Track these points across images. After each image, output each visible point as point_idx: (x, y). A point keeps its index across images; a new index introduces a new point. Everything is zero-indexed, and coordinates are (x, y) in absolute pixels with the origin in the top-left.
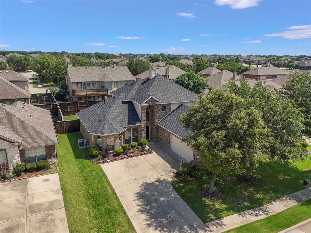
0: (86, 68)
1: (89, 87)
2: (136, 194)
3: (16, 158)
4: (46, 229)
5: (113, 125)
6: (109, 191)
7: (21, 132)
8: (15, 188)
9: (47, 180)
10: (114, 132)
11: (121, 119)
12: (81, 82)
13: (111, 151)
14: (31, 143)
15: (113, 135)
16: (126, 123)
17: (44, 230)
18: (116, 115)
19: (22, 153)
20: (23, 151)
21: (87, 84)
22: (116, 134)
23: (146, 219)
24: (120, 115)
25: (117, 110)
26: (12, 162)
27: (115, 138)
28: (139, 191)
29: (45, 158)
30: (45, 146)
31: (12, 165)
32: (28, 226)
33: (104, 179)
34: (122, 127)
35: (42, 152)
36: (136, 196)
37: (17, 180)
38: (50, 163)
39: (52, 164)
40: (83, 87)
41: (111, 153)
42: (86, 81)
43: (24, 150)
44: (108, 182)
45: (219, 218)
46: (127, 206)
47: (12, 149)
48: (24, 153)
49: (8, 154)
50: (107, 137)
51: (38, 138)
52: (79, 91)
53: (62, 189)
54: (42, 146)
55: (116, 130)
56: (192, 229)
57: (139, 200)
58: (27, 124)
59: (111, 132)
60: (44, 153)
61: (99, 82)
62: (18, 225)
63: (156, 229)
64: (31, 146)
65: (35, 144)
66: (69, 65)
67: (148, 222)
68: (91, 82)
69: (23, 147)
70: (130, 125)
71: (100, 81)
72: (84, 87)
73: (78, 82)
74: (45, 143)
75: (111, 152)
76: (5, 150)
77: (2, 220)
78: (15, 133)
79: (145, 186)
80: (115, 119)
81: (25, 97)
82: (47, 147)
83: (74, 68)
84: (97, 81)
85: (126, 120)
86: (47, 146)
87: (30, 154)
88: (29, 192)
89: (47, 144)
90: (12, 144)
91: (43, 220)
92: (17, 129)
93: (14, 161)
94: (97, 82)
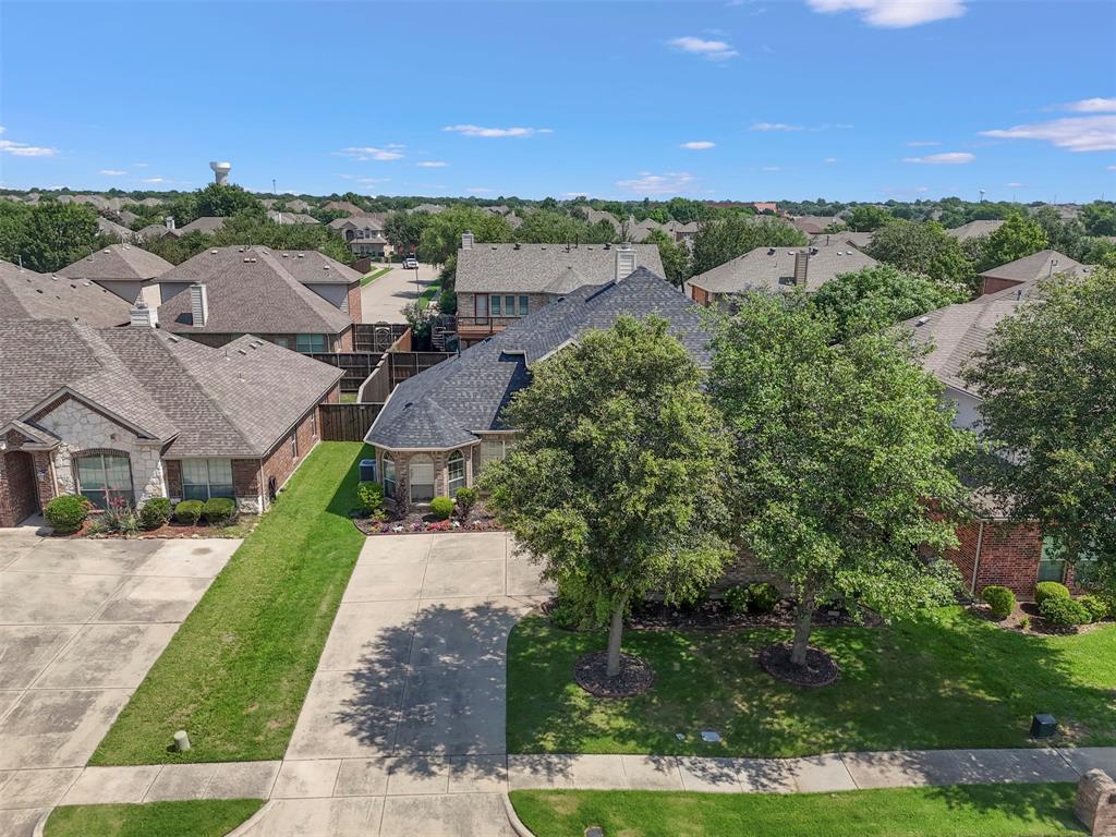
0: (517, 248)
1: (510, 310)
2: (387, 630)
3: (154, 480)
4: (100, 662)
5: (437, 423)
6: (324, 608)
7: (182, 415)
8: (122, 556)
9: (205, 551)
10: (429, 445)
11: (474, 408)
12: (487, 294)
13: (421, 504)
14: (196, 447)
15: (429, 453)
16: (482, 424)
17: (95, 661)
18: (465, 394)
19: (174, 470)
20: (176, 467)
21: (503, 300)
22: (439, 453)
23: (351, 701)
24: (475, 395)
25: (473, 378)
26: (144, 491)
27: (435, 463)
28: (399, 625)
29: (231, 495)
30: (232, 460)
31: (143, 498)
32: (71, 645)
33: (339, 576)
34: (465, 434)
35: (224, 477)
36: (380, 636)
37: (141, 538)
38: (245, 511)
39: (247, 514)
40: (490, 309)
41: (420, 510)
42: (502, 290)
43: (179, 462)
44: (343, 585)
45: (570, 753)
46: (332, 655)
47: (144, 456)
48: (180, 471)
49: (135, 467)
50: (407, 457)
51: (218, 436)
52: (479, 321)
53: (218, 578)
54: (224, 459)
55: (439, 438)
56: (453, 758)
57: (378, 648)
58: (206, 396)
59: (419, 443)
60: (229, 480)
61: (542, 294)
62: (55, 637)
63: (353, 734)
64: (193, 453)
65: (205, 451)
66: (466, 237)
67: (348, 710)
68: (517, 294)
69: (175, 452)
70: (494, 429)
71: (546, 291)
72: (496, 309)
73: (476, 294)
74: (229, 449)
75: (424, 508)
76: (127, 454)
77: (35, 619)
78: (168, 415)
79: (430, 617)
80: (454, 405)
81: (325, 331)
82: (237, 463)
83: (480, 248)
84: (536, 290)
85: (489, 411)
86: (236, 460)
87: (195, 476)
88: (139, 572)
89: (234, 455)
90: (143, 440)
91: (114, 640)
92: (176, 405)
93: (149, 488)
94: (537, 294)
